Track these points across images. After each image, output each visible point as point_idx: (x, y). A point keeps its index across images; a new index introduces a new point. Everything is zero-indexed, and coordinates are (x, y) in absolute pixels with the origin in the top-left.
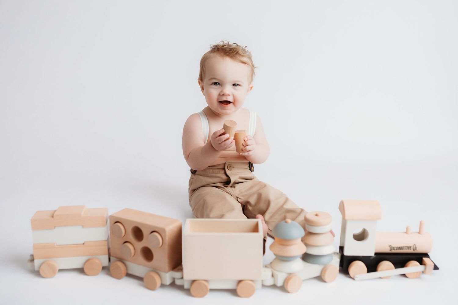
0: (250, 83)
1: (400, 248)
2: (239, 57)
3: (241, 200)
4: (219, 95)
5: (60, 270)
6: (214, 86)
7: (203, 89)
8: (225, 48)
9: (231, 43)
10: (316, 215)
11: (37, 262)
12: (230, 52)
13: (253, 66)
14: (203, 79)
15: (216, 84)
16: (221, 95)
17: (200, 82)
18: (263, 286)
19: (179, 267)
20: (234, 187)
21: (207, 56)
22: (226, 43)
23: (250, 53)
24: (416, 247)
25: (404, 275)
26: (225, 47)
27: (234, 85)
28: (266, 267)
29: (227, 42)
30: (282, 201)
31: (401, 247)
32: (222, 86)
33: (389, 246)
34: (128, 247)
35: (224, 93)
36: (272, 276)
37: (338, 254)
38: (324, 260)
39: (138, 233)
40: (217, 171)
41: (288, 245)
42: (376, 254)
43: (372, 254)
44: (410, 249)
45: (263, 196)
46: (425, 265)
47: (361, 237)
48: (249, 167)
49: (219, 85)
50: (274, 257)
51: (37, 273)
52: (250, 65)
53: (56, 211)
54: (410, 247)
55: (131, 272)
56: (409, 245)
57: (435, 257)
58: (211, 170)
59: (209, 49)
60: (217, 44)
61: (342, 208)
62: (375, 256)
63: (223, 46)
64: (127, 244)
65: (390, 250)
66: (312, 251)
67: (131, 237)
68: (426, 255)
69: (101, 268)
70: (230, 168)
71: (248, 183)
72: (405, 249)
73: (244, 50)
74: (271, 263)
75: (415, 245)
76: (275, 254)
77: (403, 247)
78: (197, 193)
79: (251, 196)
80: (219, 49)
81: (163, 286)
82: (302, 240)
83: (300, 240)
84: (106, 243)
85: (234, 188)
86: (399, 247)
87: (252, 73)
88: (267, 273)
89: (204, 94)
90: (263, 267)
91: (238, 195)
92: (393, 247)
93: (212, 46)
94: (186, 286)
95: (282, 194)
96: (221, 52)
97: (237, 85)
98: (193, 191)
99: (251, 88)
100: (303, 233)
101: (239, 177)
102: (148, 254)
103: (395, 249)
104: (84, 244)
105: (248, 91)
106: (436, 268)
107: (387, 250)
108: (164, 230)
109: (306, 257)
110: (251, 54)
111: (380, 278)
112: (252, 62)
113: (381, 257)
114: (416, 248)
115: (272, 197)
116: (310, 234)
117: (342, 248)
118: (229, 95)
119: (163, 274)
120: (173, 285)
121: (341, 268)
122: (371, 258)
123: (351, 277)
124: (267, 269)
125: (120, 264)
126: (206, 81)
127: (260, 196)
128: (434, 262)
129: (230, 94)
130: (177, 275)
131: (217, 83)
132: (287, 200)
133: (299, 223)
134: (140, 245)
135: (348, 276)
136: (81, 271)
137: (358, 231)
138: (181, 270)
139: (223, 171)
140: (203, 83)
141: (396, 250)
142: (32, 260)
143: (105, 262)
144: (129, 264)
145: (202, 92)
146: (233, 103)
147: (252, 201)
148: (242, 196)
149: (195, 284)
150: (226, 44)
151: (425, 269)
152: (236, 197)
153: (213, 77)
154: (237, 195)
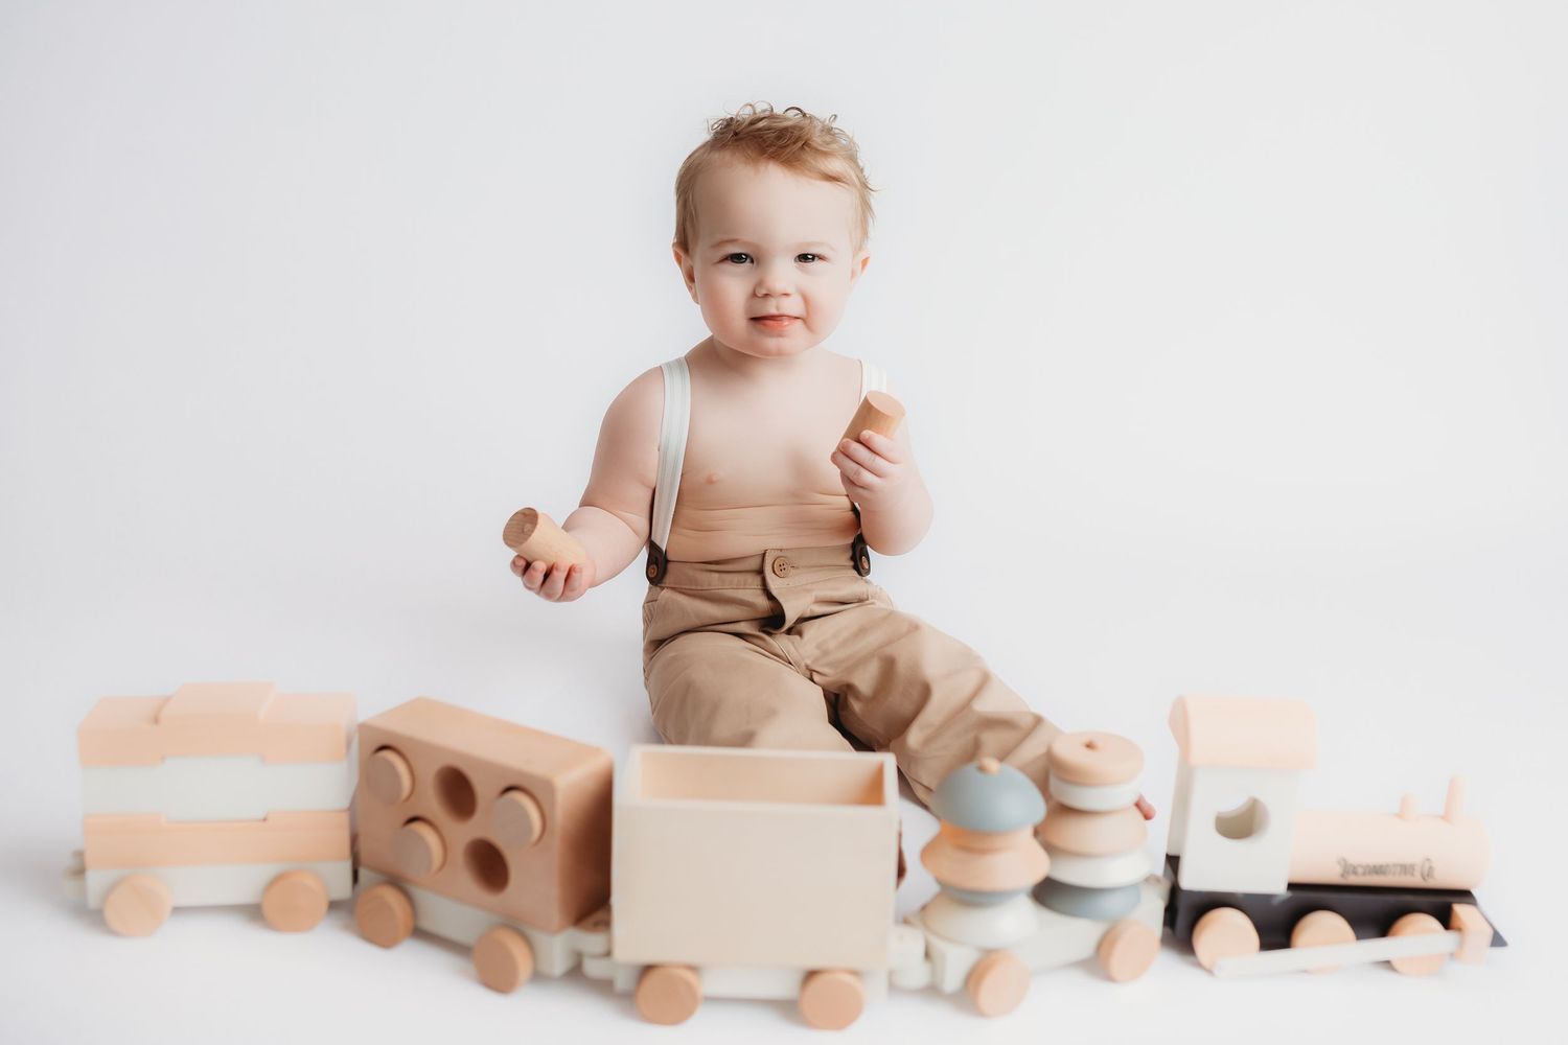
0: (860, 248)
1: (1378, 870)
2: (812, 161)
3: (824, 678)
4: (754, 295)
5: (178, 910)
6: (730, 267)
7: (690, 278)
8: (759, 129)
9: (779, 110)
10: (1089, 746)
11: (96, 880)
12: (781, 143)
13: (865, 185)
14: (691, 246)
15: (737, 258)
16: (759, 294)
17: (682, 254)
18: (893, 987)
19: (599, 915)
20: (800, 634)
21: (697, 162)
22: (765, 111)
23: (851, 140)
24: (1431, 868)
25: (1387, 964)
26: (761, 124)
27: (804, 258)
28: (906, 921)
29: (766, 107)
30: (968, 682)
31: (1381, 866)
32: (758, 263)
33: (1339, 863)
34: (421, 839)
35: (768, 290)
36: (927, 955)
37: (1158, 880)
38: (1110, 905)
39: (457, 789)
40: (736, 578)
41: (983, 852)
42: (1292, 886)
43: (1279, 889)
44: (1412, 874)
45: (902, 667)
46: (1459, 930)
47: (1240, 826)
48: (853, 558)
49: (748, 260)
50: (935, 888)
51: (94, 917)
52: (854, 185)
53: (167, 700)
54: (1412, 867)
55: (427, 924)
56: (1407, 860)
57: (1494, 902)
58: (716, 575)
59: (705, 136)
60: (729, 116)
61: (1180, 722)
62: (1289, 894)
63: (753, 122)
64: (418, 827)
65: (1343, 876)
66: (1070, 873)
67: (431, 803)
68: (1465, 895)
69: (324, 907)
70: (781, 569)
71: (849, 619)
72: (1394, 874)
73: (828, 131)
74: (924, 908)
75: (1428, 860)
76: (939, 881)
77: (1387, 866)
78: (669, 651)
79: (859, 663)
80: (740, 136)
81: (538, 977)
82: (1036, 833)
83: (1028, 832)
84: (345, 819)
85: (797, 637)
86: (1375, 867)
87: (863, 211)
88: (911, 943)
89: (695, 297)
90: (897, 922)
91: (816, 660)
92: (1351, 865)
93: (712, 123)
94: (622, 982)
95: (968, 657)
96: (749, 147)
97: (814, 257)
98: (656, 645)
99: (865, 262)
100: (1037, 809)
101: (813, 599)
102: (489, 865)
103: (1360, 870)
104: (265, 820)
105: (853, 274)
106: (1498, 941)
107: (1329, 874)
108: (548, 786)
109: (1048, 892)
110: (854, 144)
111: (1305, 971)
112: (862, 170)
113: (1308, 898)
114: (1430, 873)
115: (933, 668)
116: (1062, 811)
117: (1173, 862)
118: (786, 295)
119: (539, 938)
120: (576, 973)
121: (1168, 930)
122: (1275, 902)
123: (1199, 965)
124: (907, 932)
125: (390, 896)
126: (700, 250)
127: (889, 666)
128: (1492, 921)
129: (789, 291)
130: (591, 942)
131: (741, 254)
132: (985, 680)
133: (1023, 769)
134: (464, 833)
135: (1191, 959)
136: (254, 913)
137: (1233, 804)
138: (605, 924)
139: (757, 580)
140: (692, 258)
141: (1364, 874)
142: (79, 872)
143: (341, 886)
144: (423, 896)
145: (690, 288)
146: (805, 320)
147: (864, 681)
148: (829, 665)
149: (652, 980)
150: (762, 115)
151: (1461, 944)
152: (807, 667)
153: (726, 237)
154: (809, 662)
